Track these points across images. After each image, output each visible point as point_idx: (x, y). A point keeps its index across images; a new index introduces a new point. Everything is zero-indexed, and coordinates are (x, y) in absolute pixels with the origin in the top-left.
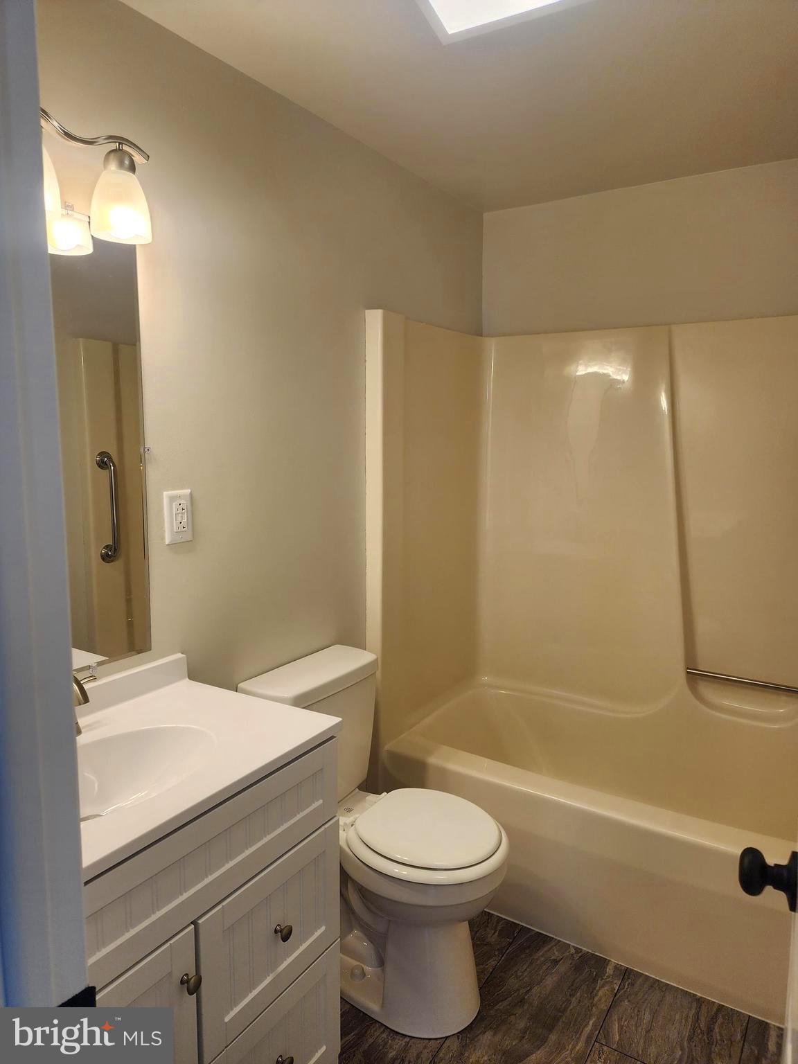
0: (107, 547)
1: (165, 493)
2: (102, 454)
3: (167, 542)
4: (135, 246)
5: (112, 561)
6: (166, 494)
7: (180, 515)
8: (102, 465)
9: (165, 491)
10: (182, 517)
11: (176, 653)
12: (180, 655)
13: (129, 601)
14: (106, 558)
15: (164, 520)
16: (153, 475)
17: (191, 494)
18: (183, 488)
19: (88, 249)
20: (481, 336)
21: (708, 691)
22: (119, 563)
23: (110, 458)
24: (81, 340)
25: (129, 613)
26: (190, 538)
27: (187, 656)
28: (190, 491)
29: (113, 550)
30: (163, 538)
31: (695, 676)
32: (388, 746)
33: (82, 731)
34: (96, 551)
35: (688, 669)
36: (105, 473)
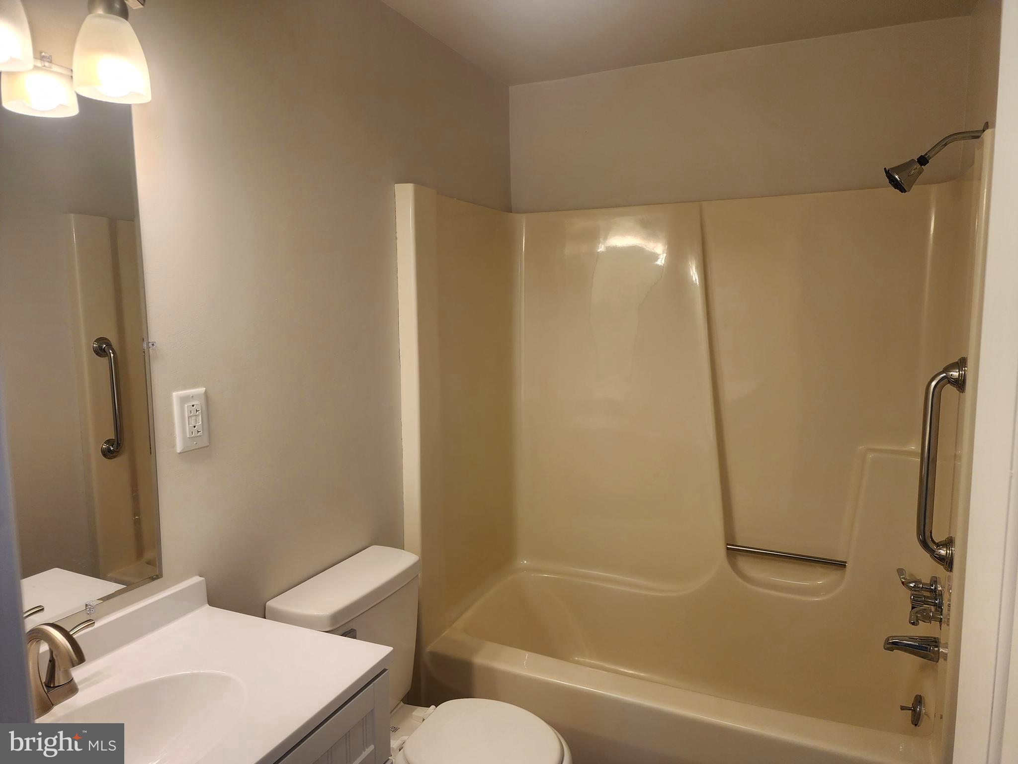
0: (108, 442)
1: (174, 394)
2: (100, 340)
3: (179, 448)
4: (130, 105)
5: (115, 457)
6: (176, 395)
7: (193, 418)
8: (100, 352)
9: (174, 391)
10: (196, 420)
11: (193, 576)
12: (197, 579)
13: (135, 499)
14: (108, 454)
15: (174, 425)
16: (160, 374)
17: (206, 392)
18: (195, 386)
19: (72, 110)
20: (511, 212)
21: (748, 566)
22: (122, 460)
23: (109, 345)
24: (72, 215)
25: (136, 511)
26: (204, 442)
27: (205, 578)
28: (205, 389)
29: (116, 443)
30: (174, 446)
31: (734, 551)
32: (430, 647)
33: (79, 687)
34: (95, 446)
35: (728, 544)
36: (105, 360)
